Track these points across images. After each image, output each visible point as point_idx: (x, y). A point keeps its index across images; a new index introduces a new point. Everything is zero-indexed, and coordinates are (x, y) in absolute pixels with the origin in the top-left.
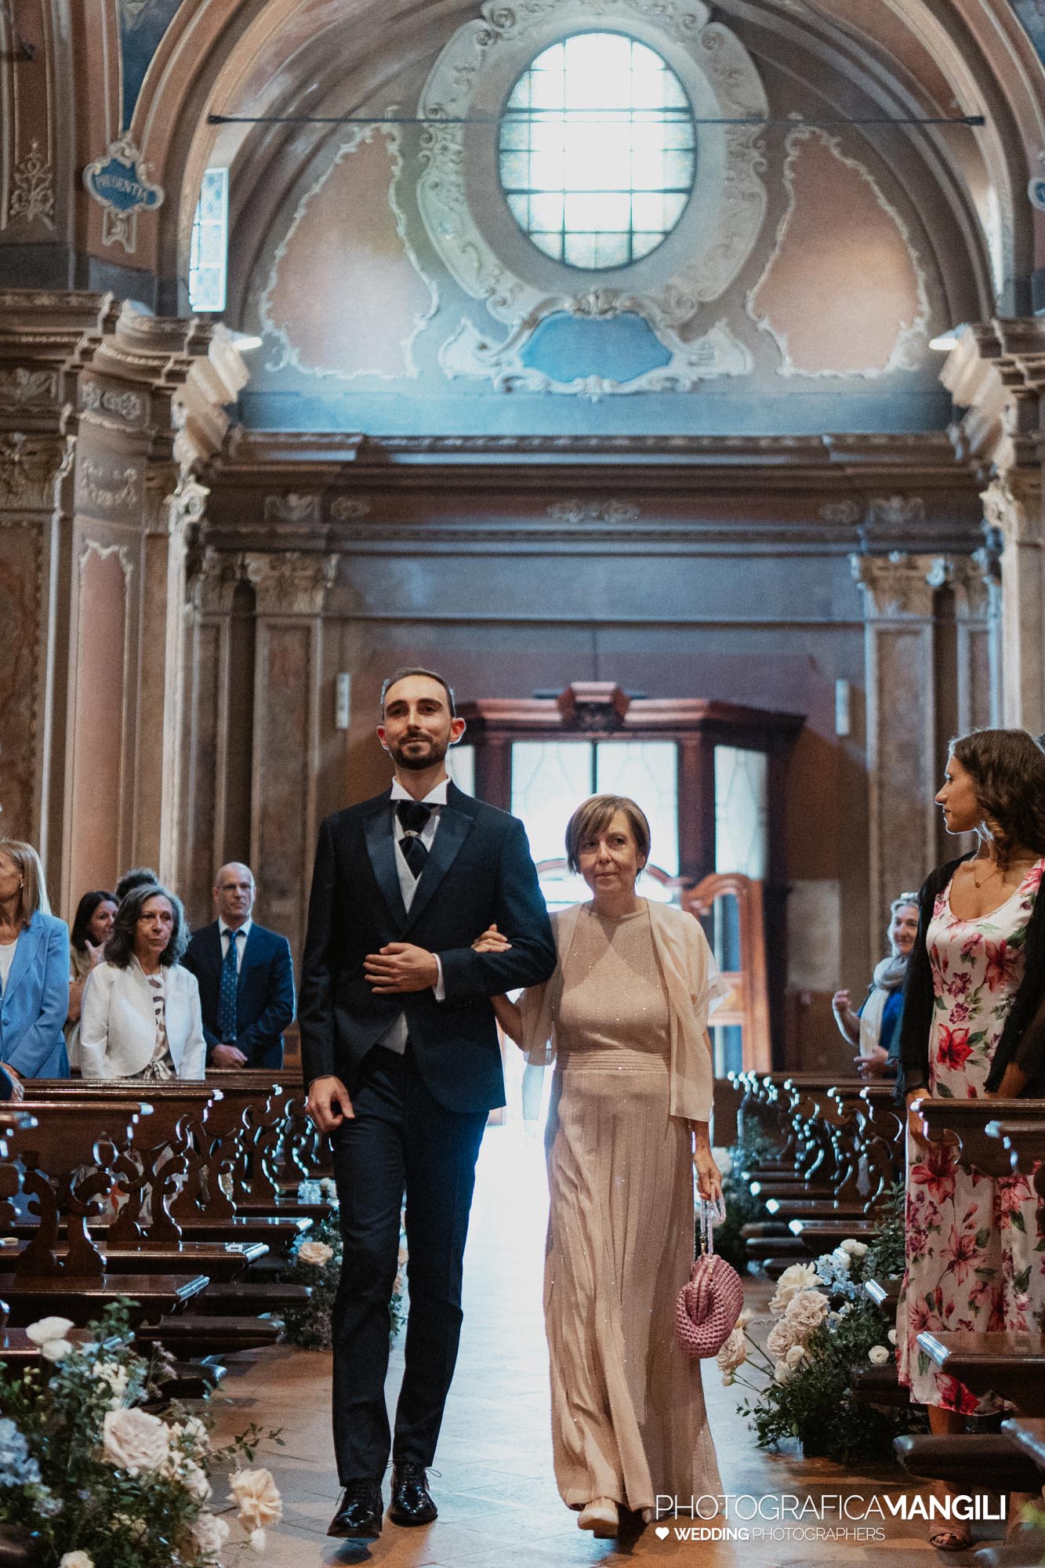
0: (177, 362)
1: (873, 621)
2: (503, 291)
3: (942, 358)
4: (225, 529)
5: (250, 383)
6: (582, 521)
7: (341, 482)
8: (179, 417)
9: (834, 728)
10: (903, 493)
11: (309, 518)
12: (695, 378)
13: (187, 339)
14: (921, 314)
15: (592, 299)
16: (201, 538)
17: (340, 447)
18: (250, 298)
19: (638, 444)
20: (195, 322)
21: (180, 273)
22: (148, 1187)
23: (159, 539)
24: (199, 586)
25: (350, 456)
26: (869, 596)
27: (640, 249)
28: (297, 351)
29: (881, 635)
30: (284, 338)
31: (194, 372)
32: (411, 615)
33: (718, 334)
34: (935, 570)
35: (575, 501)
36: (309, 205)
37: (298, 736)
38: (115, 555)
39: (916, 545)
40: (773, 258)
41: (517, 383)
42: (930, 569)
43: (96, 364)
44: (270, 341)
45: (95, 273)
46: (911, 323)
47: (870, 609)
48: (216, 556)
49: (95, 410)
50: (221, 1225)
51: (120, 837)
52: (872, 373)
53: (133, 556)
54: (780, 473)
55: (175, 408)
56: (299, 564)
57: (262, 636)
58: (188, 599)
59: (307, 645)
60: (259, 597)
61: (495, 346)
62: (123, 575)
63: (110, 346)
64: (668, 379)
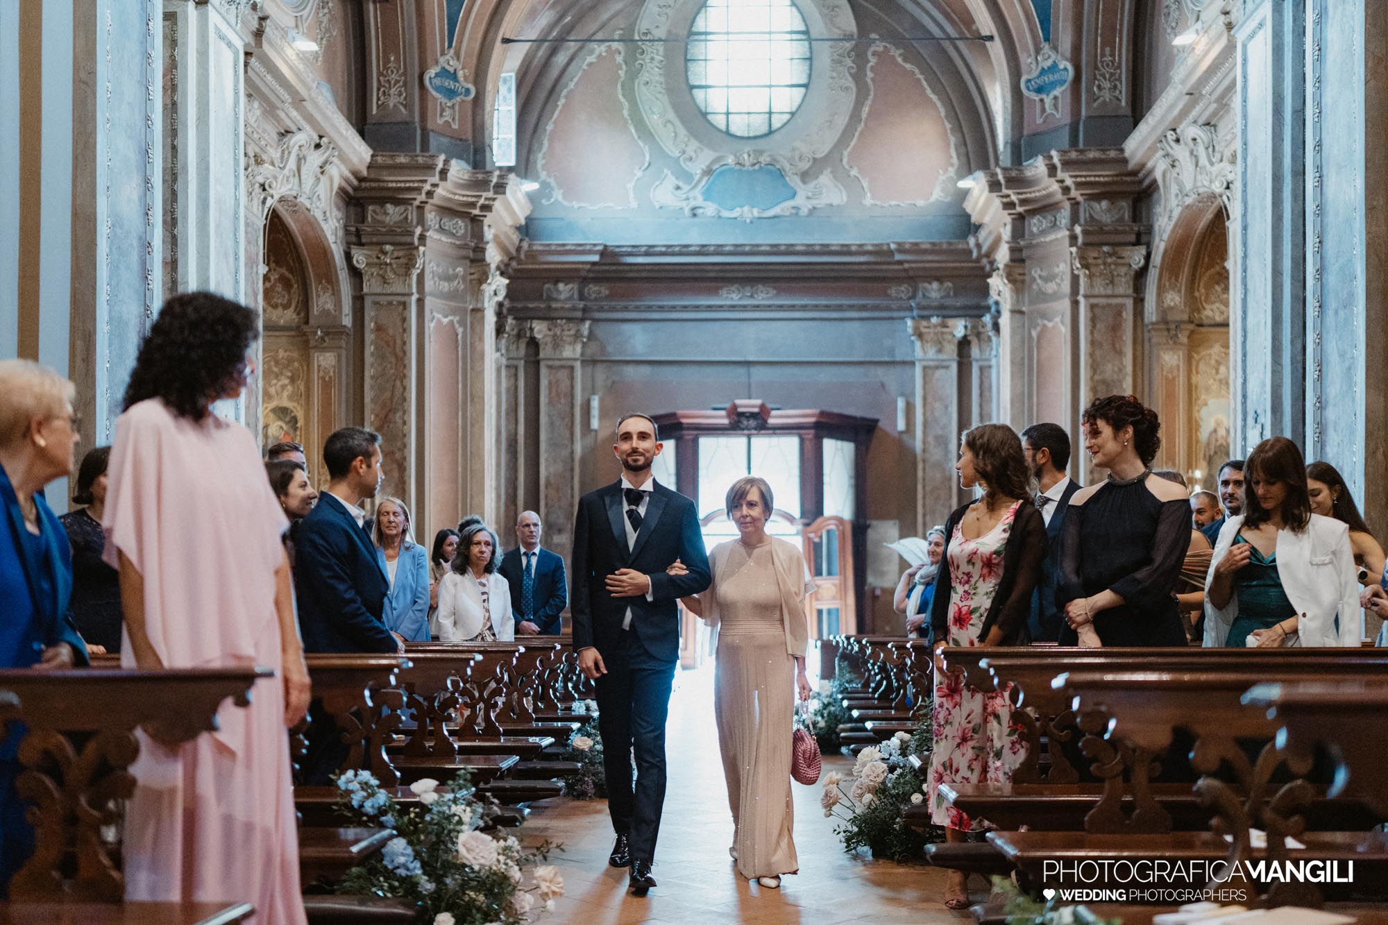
0: (486, 199)
1: (920, 360)
2: (690, 152)
3: (964, 194)
4: (519, 305)
5: (532, 211)
6: (740, 299)
7: (591, 275)
8: (489, 234)
9: (895, 426)
10: (939, 279)
11: (571, 298)
12: (810, 207)
13: (492, 184)
14: (952, 165)
15: (746, 156)
16: (505, 311)
17: (590, 252)
18: (531, 158)
19: (775, 250)
20: (497, 173)
21: (487, 141)
22: (482, 705)
23: (478, 311)
24: (504, 341)
25: (596, 258)
26: (918, 344)
27: (776, 123)
28: (561, 191)
29: (925, 368)
30: (553, 184)
31: (497, 205)
32: (635, 358)
33: (825, 179)
34: (959, 328)
35: (736, 286)
36: (566, 97)
37: (567, 434)
38: (452, 322)
39: (946, 312)
40: (859, 129)
41: (699, 211)
42: (955, 327)
43: (435, 200)
44: (545, 185)
45: (434, 141)
46: (946, 171)
47: (919, 352)
48: (514, 322)
49: (436, 230)
50: (526, 727)
51: (460, 497)
52: (921, 203)
53: (462, 323)
54: (864, 267)
55: (486, 228)
56: (566, 327)
57: (544, 372)
58: (498, 350)
59: (572, 378)
60: (541, 348)
61: (686, 188)
62: (457, 335)
63: (444, 189)
64: (794, 208)
